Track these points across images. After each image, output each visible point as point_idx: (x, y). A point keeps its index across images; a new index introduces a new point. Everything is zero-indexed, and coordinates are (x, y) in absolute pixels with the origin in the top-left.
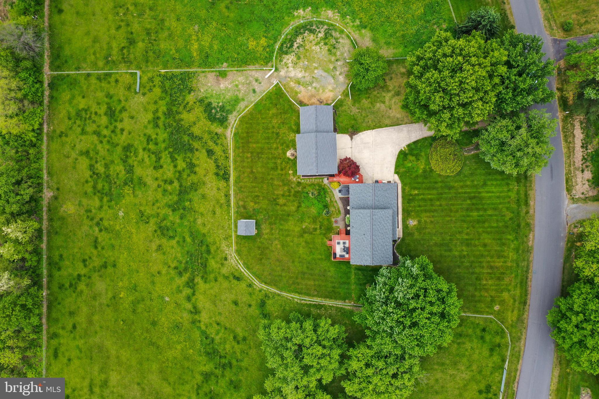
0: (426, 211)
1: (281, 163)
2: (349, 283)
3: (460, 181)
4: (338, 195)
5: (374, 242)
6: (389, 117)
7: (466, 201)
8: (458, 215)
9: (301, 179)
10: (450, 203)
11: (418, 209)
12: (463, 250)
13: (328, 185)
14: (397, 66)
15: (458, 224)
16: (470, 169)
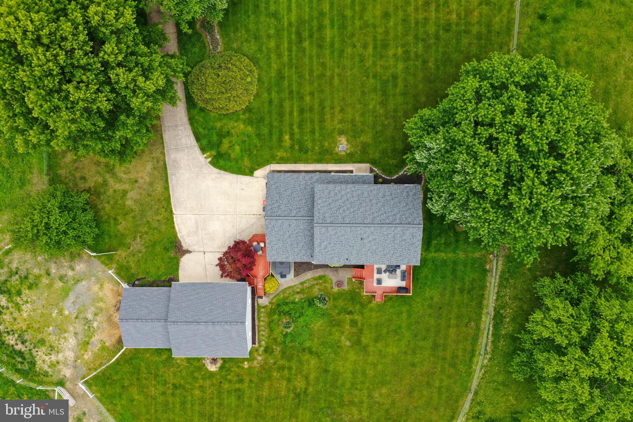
0: (322, 121)
1: (230, 381)
2: (455, 263)
3: (269, 58)
4: (291, 280)
5: (377, 220)
6: (151, 184)
7: (305, 48)
8: (329, 63)
9: (260, 346)
10: (307, 77)
11: (317, 134)
12: (395, 55)
13: (271, 297)
14: (62, 168)
15: (347, 63)
16: (247, 40)
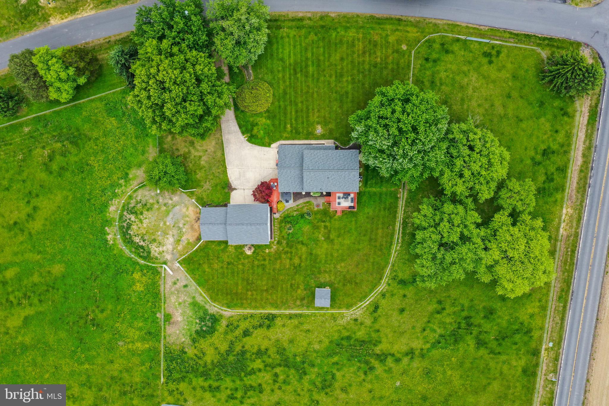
0: (308, 117)
1: (259, 260)
2: (381, 194)
3: (279, 83)
4: (291, 204)
5: (336, 168)
6: (215, 152)
7: (298, 78)
8: (311, 86)
9: (275, 240)
10: (300, 93)
11: (305, 124)
12: (347, 81)
13: (281, 213)
14: (165, 144)
15: (321, 85)
16: (266, 73)
